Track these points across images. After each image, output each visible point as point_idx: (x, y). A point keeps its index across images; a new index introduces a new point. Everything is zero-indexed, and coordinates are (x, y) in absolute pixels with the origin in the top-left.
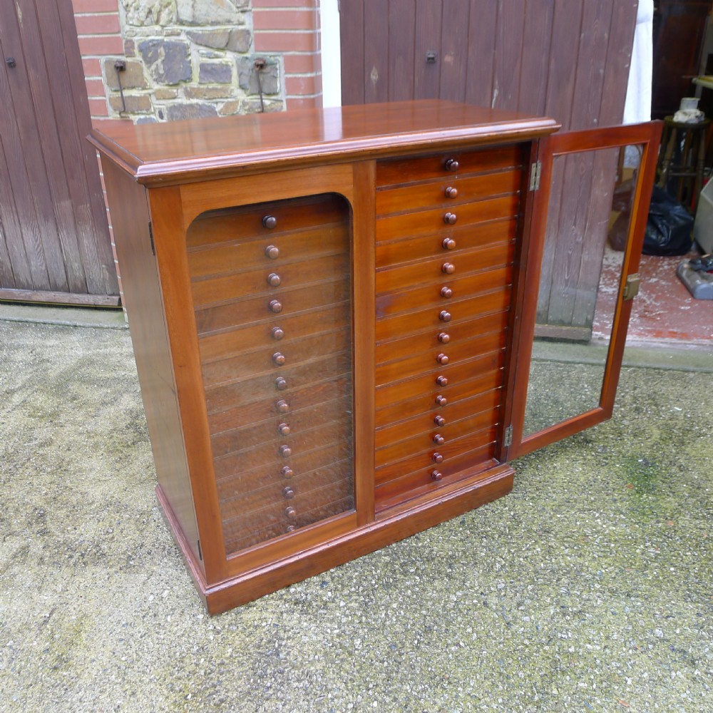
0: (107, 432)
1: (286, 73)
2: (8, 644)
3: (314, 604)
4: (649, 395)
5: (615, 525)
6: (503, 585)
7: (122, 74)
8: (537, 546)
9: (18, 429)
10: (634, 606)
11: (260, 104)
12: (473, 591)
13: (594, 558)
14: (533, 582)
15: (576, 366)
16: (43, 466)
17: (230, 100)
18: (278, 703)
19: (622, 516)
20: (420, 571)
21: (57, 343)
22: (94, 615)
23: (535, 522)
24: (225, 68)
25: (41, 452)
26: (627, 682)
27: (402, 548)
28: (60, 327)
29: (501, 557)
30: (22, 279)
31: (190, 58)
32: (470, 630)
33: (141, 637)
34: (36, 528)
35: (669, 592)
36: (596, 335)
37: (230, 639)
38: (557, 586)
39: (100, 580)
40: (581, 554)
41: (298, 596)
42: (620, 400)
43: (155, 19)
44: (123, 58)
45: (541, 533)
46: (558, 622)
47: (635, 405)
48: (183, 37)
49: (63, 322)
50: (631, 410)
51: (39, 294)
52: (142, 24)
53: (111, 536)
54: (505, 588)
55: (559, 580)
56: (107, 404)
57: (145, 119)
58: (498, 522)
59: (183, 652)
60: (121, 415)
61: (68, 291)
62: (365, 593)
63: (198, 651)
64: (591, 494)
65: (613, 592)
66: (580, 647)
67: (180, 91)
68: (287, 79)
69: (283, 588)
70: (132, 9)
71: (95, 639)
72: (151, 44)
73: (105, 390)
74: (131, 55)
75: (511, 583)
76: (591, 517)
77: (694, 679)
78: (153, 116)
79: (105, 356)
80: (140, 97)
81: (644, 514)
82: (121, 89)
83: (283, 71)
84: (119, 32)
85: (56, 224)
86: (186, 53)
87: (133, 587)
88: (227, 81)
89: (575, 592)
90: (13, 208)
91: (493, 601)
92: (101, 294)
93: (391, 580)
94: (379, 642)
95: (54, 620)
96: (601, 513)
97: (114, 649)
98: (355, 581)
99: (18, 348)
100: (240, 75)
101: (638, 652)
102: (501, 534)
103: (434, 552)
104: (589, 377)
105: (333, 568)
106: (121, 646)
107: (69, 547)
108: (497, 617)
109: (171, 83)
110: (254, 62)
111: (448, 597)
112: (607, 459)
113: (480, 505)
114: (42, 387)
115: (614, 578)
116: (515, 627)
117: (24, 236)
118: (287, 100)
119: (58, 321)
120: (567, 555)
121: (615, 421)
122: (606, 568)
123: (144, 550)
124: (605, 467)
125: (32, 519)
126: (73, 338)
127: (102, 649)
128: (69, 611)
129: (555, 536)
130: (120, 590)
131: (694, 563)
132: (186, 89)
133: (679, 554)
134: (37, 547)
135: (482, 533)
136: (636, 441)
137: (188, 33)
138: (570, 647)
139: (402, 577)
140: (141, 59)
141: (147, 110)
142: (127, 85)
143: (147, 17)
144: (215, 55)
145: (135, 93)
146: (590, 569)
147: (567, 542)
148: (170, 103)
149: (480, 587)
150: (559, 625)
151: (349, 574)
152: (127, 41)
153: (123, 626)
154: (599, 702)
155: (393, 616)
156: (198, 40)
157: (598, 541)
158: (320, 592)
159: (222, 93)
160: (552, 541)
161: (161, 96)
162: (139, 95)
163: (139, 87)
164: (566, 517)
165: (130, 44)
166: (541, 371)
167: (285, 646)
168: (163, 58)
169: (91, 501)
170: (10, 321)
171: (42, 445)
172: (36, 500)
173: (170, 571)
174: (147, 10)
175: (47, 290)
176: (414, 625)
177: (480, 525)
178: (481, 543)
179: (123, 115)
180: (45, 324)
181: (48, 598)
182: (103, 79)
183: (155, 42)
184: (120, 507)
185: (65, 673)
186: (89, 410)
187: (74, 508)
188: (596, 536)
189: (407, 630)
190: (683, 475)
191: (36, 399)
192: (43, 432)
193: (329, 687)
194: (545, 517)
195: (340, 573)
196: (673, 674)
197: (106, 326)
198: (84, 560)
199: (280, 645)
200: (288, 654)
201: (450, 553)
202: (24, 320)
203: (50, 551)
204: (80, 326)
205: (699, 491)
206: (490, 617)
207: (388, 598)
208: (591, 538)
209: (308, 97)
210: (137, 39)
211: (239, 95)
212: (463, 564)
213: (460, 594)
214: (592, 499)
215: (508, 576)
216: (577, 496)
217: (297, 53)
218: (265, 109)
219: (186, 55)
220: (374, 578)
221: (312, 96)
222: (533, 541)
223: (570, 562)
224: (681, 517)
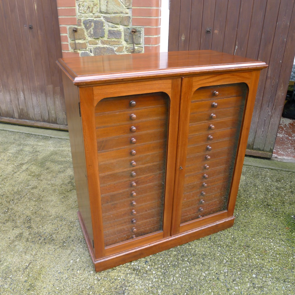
0: (60, 184)
1: (145, 35)
2: (10, 277)
3: (142, 271)
5: (279, 246)
6: (227, 270)
7: (76, 33)
8: (243, 253)
9: (23, 181)
10: (287, 287)
11: (133, 48)
12: (213, 272)
13: (269, 261)
14: (240, 270)
15: (265, 169)
16: (32, 198)
17: (120, 46)
19: (283, 242)
20: (189, 260)
21: (43, 144)
22: (47, 267)
23: (243, 242)
24: (119, 32)
25: (32, 191)
27: (182, 248)
28: (45, 137)
29: (226, 257)
30: (31, 116)
31: (104, 27)
32: (210, 291)
33: (66, 279)
34: (27, 225)
36: (274, 156)
37: (104, 284)
38: (251, 273)
39: (51, 251)
40: (263, 259)
41: (135, 267)
42: (284, 187)
43: (91, 11)
44: (76, 27)
45: (245, 247)
46: (251, 291)
47: (291, 190)
48: (102, 19)
49: (46, 135)
50: (289, 192)
51: (37, 123)
52: (85, 13)
53: (57, 231)
54: (227, 272)
55: (252, 270)
56: (61, 172)
57: (84, 52)
58: (226, 240)
59: (83, 288)
60: (66, 177)
61: (49, 122)
62: (165, 268)
63: (89, 288)
64: (269, 231)
65: (277, 279)
67: (99, 42)
68: (145, 38)
69: (128, 262)
70: (81, 6)
71: (46, 278)
72: (88, 21)
73: (61, 166)
74: (80, 25)
75: (231, 270)
76: (268, 241)
78: (87, 52)
79: (62, 151)
80: (83, 44)
81: (293, 242)
82: (74, 40)
83: (143, 35)
84: (75, 16)
85: (46, 94)
86: (103, 25)
87: (64, 256)
88: (120, 38)
89: (260, 277)
90: (29, 87)
91: (222, 277)
92: (62, 124)
93: (176, 263)
94: (169, 292)
95: (30, 268)
96: (273, 240)
97: (54, 283)
98: (160, 262)
99: (26, 145)
100: (125, 35)
102: (227, 246)
103: (197, 252)
104: (270, 175)
105: (151, 255)
106: (57, 283)
107: (39, 235)
108: (223, 285)
109: (96, 38)
110: (131, 30)
111: (202, 274)
112: (277, 214)
113: (218, 231)
114: (35, 163)
115: (278, 272)
116: (231, 291)
117: (33, 99)
118: (145, 47)
119: (44, 135)
120: (257, 259)
121: (281, 196)
122: (275, 267)
123: (71, 239)
124: (276, 218)
125: (25, 221)
126: (50, 142)
127: (49, 283)
128: (37, 264)
129: (252, 249)
130: (59, 256)
132: (102, 40)
134: (26, 234)
135: (219, 245)
136: (290, 207)
137: (104, 17)
139: (182, 262)
140: (84, 27)
141: (85, 49)
142: (77, 38)
143: (87, 9)
144: (115, 26)
145: (81, 41)
146: (267, 267)
147: (257, 252)
148: (95, 46)
149: (216, 270)
150: (251, 292)
151: (158, 259)
152: (79, 20)
153: (59, 273)
155: (176, 280)
156: (108, 20)
157: (271, 253)
158: (145, 266)
159: (117, 43)
160: (250, 252)
161: (91, 43)
162: (82, 42)
163: (82, 39)
164: (257, 240)
166: (249, 170)
167: (127, 290)
168: (93, 27)
169: (50, 215)
170: (25, 133)
171: (32, 188)
172: (28, 213)
173: (81, 250)
174: (88, 7)
175: (41, 121)
176: (185, 285)
177: (218, 241)
178: (218, 249)
179: (75, 51)
180: (39, 135)
181: (28, 257)
182: (68, 35)
183: (90, 21)
184: (62, 219)
185: (32, 293)
186: (53, 174)
187: (43, 217)
188: (271, 251)
189: (182, 288)
191: (32, 168)
192: (33, 183)
194: (247, 239)
195: (154, 257)
197: (63, 138)
198: (45, 241)
199: (125, 289)
200: (129, 293)
201: (204, 253)
202: (30, 133)
203: (31, 236)
204: (53, 138)
206: (220, 285)
207: (175, 272)
208: (268, 251)
209: (154, 46)
210: (83, 19)
211: (124, 44)
212: (209, 258)
213: (207, 273)
214: (270, 233)
215: (229, 266)
216: (262, 231)
217: (150, 27)
218: (135, 50)
219: (103, 26)
220: (169, 261)
221: (156, 46)
222: (242, 251)
223: (258, 262)
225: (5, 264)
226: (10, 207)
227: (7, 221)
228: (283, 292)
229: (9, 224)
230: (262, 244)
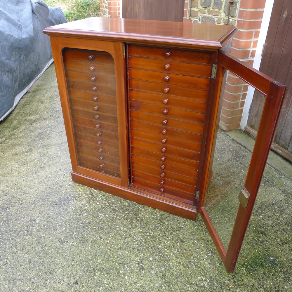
1: (240, 8)
3: (94, 198)
5: (209, 263)
6: (139, 239)
7: (192, 1)
8: (170, 241)
10: (160, 286)
11: (228, 20)
12: (129, 232)
17: (220, 17)
20: (127, 215)
24: (221, 3)
27: (135, 205)
29: (154, 233)
40: (178, 257)
41: (94, 193)
45: (179, 239)
54: (137, 241)
55: (156, 255)
57: (196, 21)
66: (124, 274)
67: (206, 11)
68: (240, 11)
69: (94, 188)
80: (196, 12)
83: (239, 7)
88: (220, 9)
89: (153, 263)
91: (129, 240)
93: (117, 210)
95: (54, 159)
97: (52, 172)
98: (110, 202)
100: (225, 6)
102: (167, 228)
103: (140, 214)
105: (112, 194)
109: (205, 7)
111: (121, 227)
116: (120, 251)
120: (173, 253)
122: (177, 269)
128: (58, 159)
129: (182, 245)
132: (208, 10)
135: (162, 222)
138: (122, 271)
139: (121, 212)
142: (193, 6)
145: (195, 9)
146: (171, 264)
147: (182, 250)
148: (203, 15)
149: (133, 233)
150: (131, 264)
151: (112, 199)
153: (60, 169)
155: (102, 217)
157: (193, 260)
158: (99, 197)
159: (218, 14)
160: (177, 245)
161: (201, 12)
164: (197, 244)
167: (73, 200)
176: (102, 224)
177: (166, 220)
178: (157, 224)
179: (190, 17)
182: (188, 2)
185: (40, 170)
188: (195, 259)
189: (98, 223)
190: (280, 281)
193: (64, 216)
194: (191, 237)
201: (144, 218)
206: (120, 242)
207: (109, 212)
208: (192, 257)
209: (246, 20)
211: (223, 15)
212: (141, 224)
213: (125, 230)
215: (145, 239)
218: (229, 23)
220: (115, 205)
222: (172, 239)
223: (170, 255)
224: (243, 289)
230: (197, 250)
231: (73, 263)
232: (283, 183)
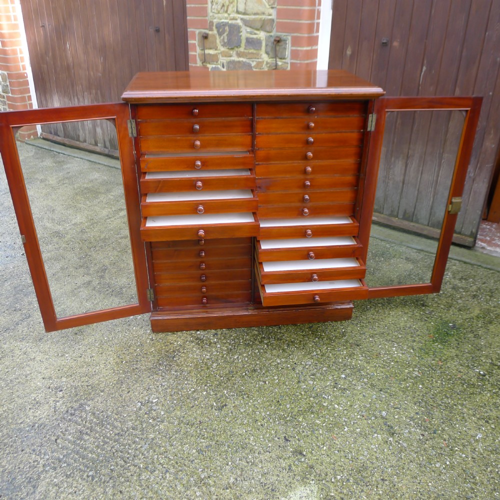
1: (292, 47)
3: (205, 342)
4: (491, 290)
5: (402, 354)
6: (310, 363)
7: (205, 40)
8: (345, 350)
10: (379, 397)
11: (275, 64)
12: (291, 361)
13: (376, 366)
14: (328, 367)
17: (260, 60)
18: (160, 377)
19: (412, 350)
20: (269, 343)
23: (354, 338)
24: (259, 41)
25: (120, 241)
26: (345, 429)
27: (268, 330)
29: (320, 350)
31: (241, 34)
32: (276, 378)
34: (99, 274)
35: (408, 396)
36: (481, 245)
37: (156, 345)
38: (341, 373)
40: (369, 362)
41: (199, 336)
42: (467, 288)
43: (225, 9)
44: (207, 31)
45: (353, 345)
46: (328, 390)
47: (475, 293)
48: (239, 21)
50: (470, 295)
52: (219, 13)
54: (310, 365)
55: (344, 370)
57: (215, 67)
58: (332, 332)
59: (132, 344)
62: (234, 345)
63: (139, 345)
64: (401, 334)
65: (372, 385)
66: (331, 405)
67: (233, 53)
68: (292, 51)
69: (193, 330)
70: (214, 4)
72: (222, 24)
74: (211, 30)
75: (316, 363)
76: (391, 345)
77: (387, 442)
78: (219, 66)
80: (213, 55)
81: (427, 353)
82: (203, 49)
83: (290, 45)
84: (207, 16)
86: (239, 30)
88: (259, 49)
89: (350, 379)
91: (299, 369)
93: (251, 343)
94: (226, 368)
96: (399, 345)
100: (266, 45)
101: (364, 418)
102: (329, 339)
103: (284, 337)
105: (225, 329)
107: (109, 286)
108: (295, 376)
109: (230, 48)
110: (274, 38)
111: (276, 360)
112: (428, 318)
115: (379, 379)
116: (301, 384)
118: (291, 63)
120: (360, 360)
121: (452, 299)
122: (379, 373)
124: (423, 322)
125: (100, 270)
129: (361, 349)
131: (438, 388)
132: (237, 52)
133: (432, 380)
134: (95, 282)
135: (318, 335)
136: (457, 313)
137: (242, 19)
138: (325, 402)
139: (258, 343)
140: (216, 33)
141: (217, 62)
142: (208, 47)
143: (221, 8)
144: (254, 33)
145: (212, 52)
146: (368, 371)
147: (365, 354)
148: (228, 59)
149: (297, 360)
151: (231, 334)
152: (210, 22)
154: (321, 432)
155: (241, 359)
156: (247, 23)
157: (385, 358)
158: (211, 338)
159: (256, 56)
160: (357, 351)
161: (225, 55)
163: (214, 48)
164: (375, 341)
165: (212, 23)
167: (179, 355)
168: (227, 33)
171: (122, 238)
172: (107, 262)
174: (222, 5)
176: (249, 366)
177: (319, 331)
178: (314, 340)
179: (204, 64)
182: (196, 42)
183: (224, 23)
188: (386, 356)
189: (243, 367)
190: (474, 340)
193: (188, 379)
194: (362, 338)
195: (227, 332)
196: (376, 435)
198: (112, 293)
200: (178, 359)
201: (293, 340)
203: (100, 286)
205: (478, 352)
206: (292, 376)
207: (244, 350)
208: (382, 356)
209: (303, 62)
210: (215, 21)
211: (265, 57)
212: (296, 347)
213: (284, 361)
214: (400, 336)
215: (317, 360)
216: (391, 332)
217: (299, 35)
218: (278, 67)
219: (240, 32)
220: (243, 339)
221: (306, 62)
222: (345, 348)
223: (359, 364)
224: (452, 362)
225: (62, 307)
226: (90, 254)
227: (81, 267)
228: (370, 400)
229: (81, 270)
230: (380, 346)
231: (259, 424)
232: (400, 251)
